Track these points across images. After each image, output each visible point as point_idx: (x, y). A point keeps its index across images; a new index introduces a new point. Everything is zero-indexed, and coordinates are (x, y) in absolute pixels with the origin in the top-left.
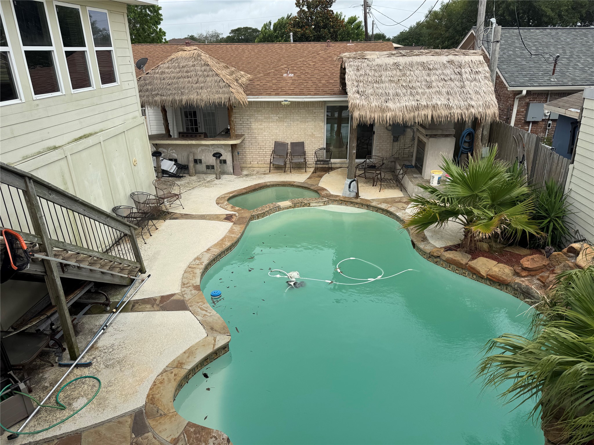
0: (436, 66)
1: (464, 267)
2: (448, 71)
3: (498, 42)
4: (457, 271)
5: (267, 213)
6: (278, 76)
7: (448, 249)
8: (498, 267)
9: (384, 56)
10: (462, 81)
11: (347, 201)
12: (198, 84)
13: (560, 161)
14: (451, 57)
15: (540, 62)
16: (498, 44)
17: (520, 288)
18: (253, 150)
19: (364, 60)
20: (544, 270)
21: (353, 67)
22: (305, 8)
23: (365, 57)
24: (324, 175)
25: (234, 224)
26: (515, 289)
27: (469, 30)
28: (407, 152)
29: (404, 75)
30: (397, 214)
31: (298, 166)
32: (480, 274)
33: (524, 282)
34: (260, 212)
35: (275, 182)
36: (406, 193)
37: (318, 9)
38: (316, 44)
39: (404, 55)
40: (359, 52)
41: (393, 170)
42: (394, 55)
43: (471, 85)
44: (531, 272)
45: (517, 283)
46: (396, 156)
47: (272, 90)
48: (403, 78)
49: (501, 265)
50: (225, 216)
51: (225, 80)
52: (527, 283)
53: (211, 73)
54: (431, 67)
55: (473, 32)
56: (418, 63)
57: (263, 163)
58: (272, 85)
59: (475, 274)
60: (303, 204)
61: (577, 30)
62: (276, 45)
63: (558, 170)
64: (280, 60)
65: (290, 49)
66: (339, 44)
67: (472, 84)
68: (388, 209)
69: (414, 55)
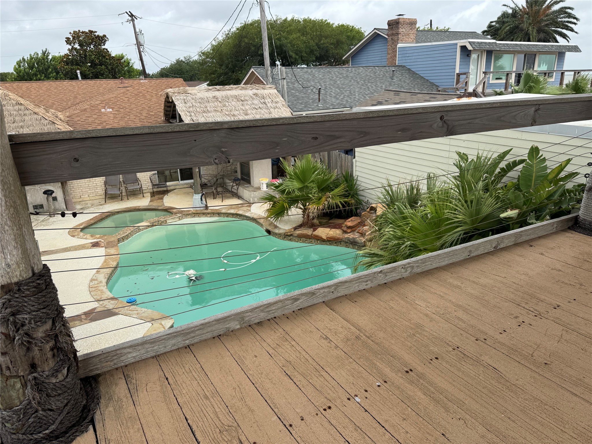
0: (246, 98)
1: (311, 237)
2: (256, 102)
3: (284, 79)
4: (306, 242)
5: (129, 235)
6: (97, 111)
7: (295, 229)
8: (332, 231)
9: (203, 91)
10: (267, 108)
11: (200, 213)
12: (15, 124)
13: (346, 159)
14: (255, 91)
15: (308, 93)
16: (285, 81)
17: (349, 241)
18: (82, 184)
19: (187, 95)
20: (359, 226)
21: (180, 100)
22: (77, 46)
23: (188, 92)
24: (163, 197)
25: (106, 248)
26: (346, 242)
27: (250, 69)
28: (230, 169)
29: (225, 106)
30: (247, 215)
31: (133, 193)
32: (322, 238)
33: (351, 236)
34: (124, 235)
35: (119, 209)
36: (243, 200)
37: (92, 47)
38: (109, 81)
39: (219, 90)
40: (181, 88)
41: (223, 185)
42: (211, 90)
43: (275, 112)
44: (352, 228)
45: (347, 238)
46: (221, 174)
47: (97, 125)
48: (224, 108)
49: (333, 230)
50: (91, 245)
51: (47, 118)
52: (352, 236)
53: (27, 112)
54: (243, 99)
55: (254, 71)
56: (232, 96)
57: (95, 195)
58: (94, 120)
59: (319, 240)
60: (160, 222)
61: (324, 69)
62: (64, 83)
63: (346, 164)
64: (76, 97)
65: (82, 86)
66: (132, 81)
67: (276, 110)
68: (238, 213)
69: (226, 90)
